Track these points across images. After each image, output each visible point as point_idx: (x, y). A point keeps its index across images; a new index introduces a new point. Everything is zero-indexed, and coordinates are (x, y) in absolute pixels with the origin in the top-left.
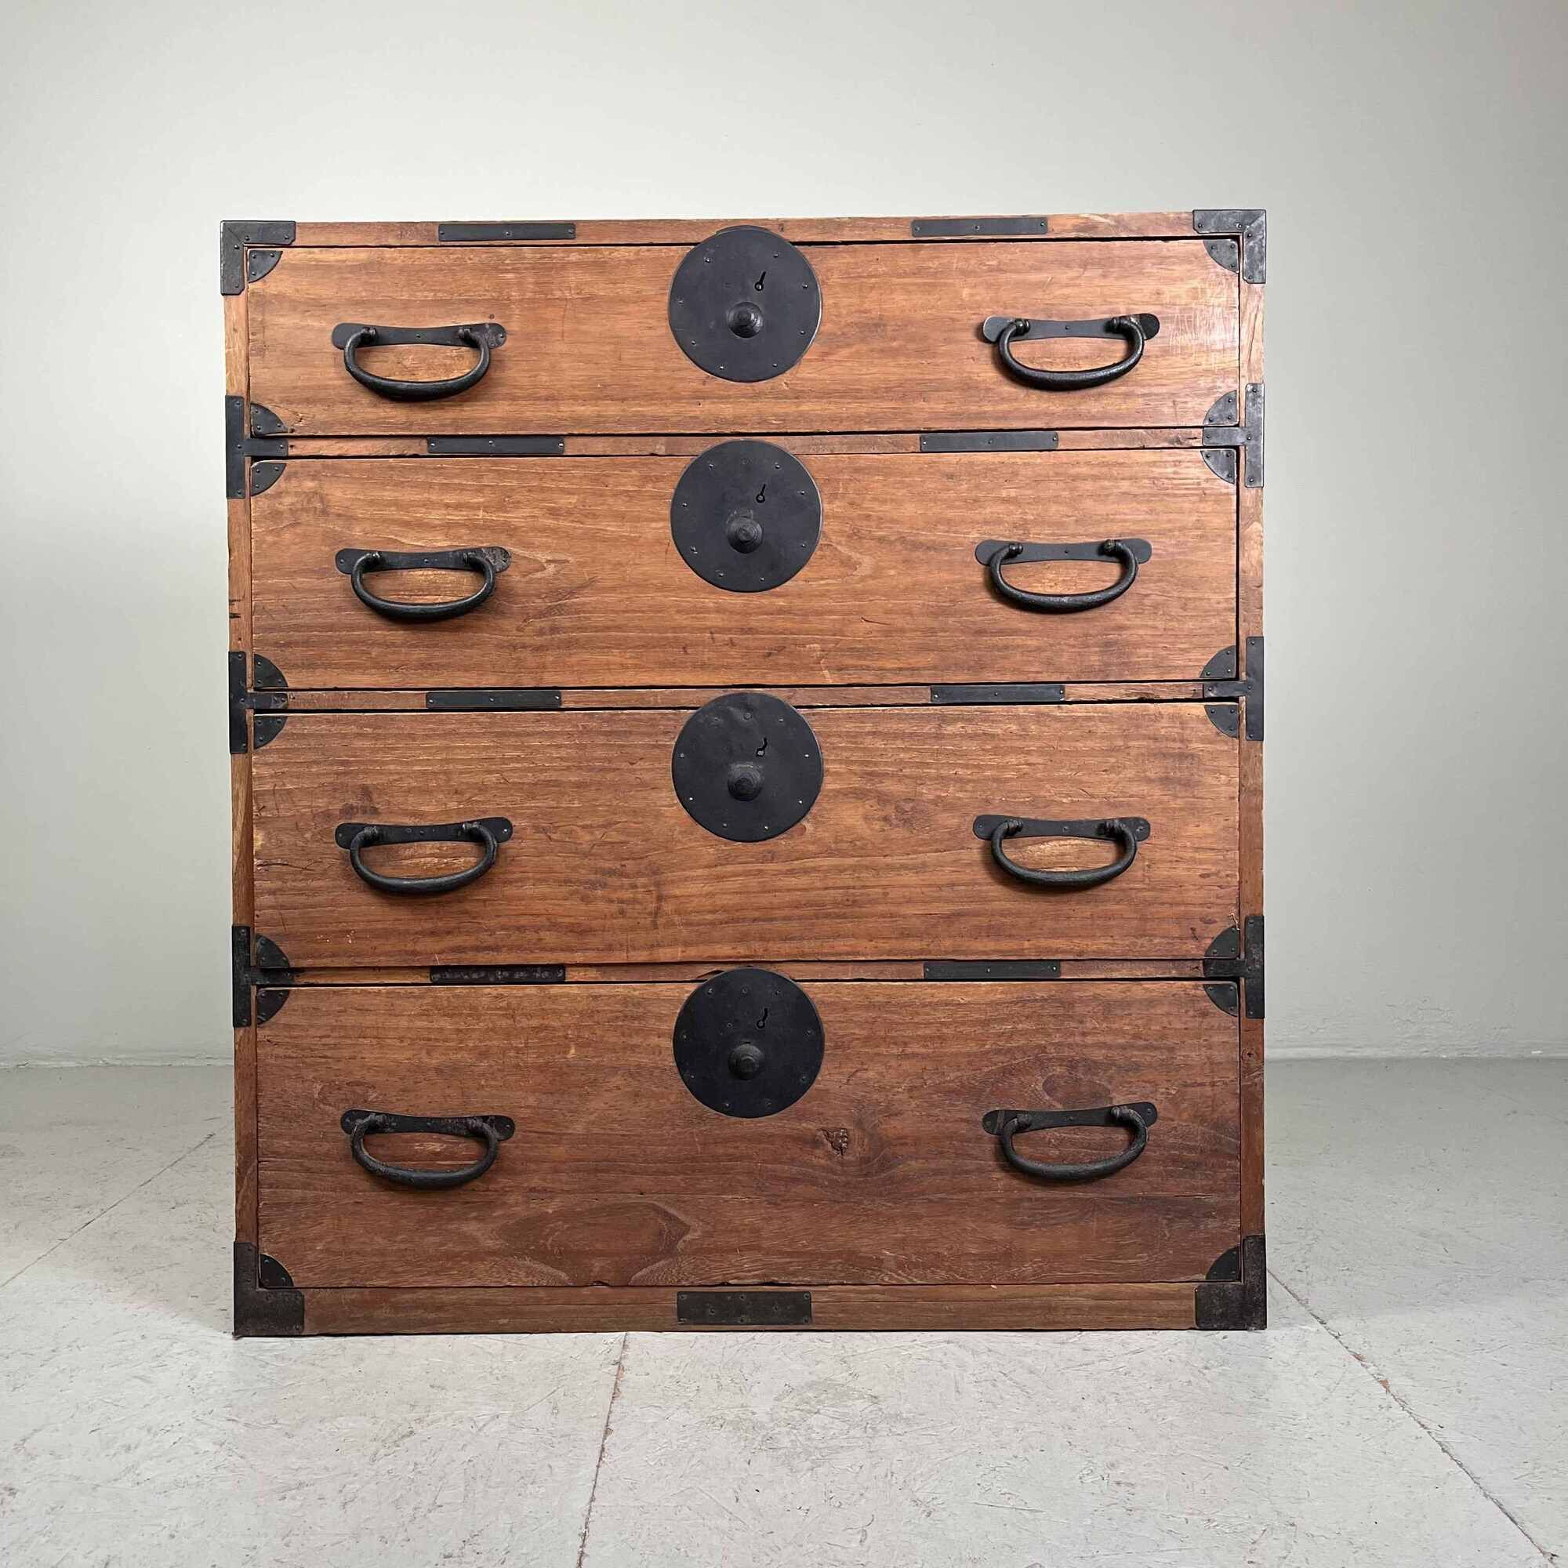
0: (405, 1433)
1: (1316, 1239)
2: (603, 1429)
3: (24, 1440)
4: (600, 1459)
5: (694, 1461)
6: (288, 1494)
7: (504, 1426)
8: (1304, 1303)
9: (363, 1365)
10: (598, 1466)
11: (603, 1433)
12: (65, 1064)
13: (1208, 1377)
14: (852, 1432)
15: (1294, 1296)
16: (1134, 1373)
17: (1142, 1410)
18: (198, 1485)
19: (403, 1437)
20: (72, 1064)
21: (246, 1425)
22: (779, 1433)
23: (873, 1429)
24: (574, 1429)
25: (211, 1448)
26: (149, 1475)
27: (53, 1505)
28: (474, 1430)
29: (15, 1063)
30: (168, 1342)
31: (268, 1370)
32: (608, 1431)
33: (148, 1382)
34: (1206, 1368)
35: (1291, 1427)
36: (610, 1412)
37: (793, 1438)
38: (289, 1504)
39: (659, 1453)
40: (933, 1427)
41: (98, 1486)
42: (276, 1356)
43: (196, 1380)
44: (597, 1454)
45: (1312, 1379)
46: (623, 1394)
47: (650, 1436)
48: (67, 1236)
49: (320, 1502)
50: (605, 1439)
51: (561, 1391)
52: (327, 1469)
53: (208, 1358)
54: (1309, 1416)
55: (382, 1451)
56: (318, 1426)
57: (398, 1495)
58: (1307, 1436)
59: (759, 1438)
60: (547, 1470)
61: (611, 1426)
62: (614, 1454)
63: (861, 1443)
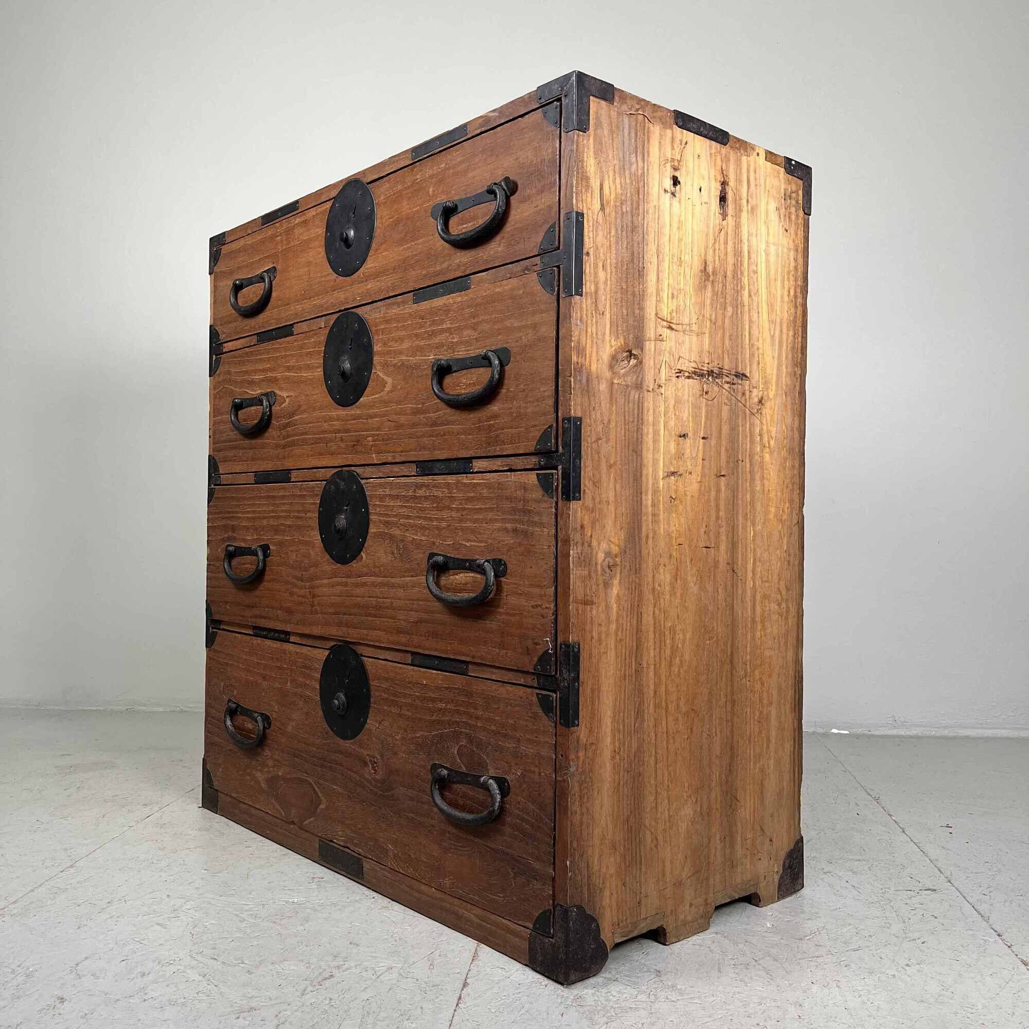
0: (327, 976)
1: (999, 871)
2: (462, 983)
3: (77, 964)
4: (457, 1005)
5: (523, 1011)
6: (242, 1015)
7: (395, 975)
8: (986, 919)
9: (307, 925)
10: (455, 1011)
11: (461, 986)
12: (155, 709)
13: (909, 973)
14: (639, 997)
15: (979, 913)
16: (853, 966)
17: (856, 994)
18: (183, 1004)
19: (326, 979)
20: (161, 709)
21: (223, 963)
22: (587, 994)
23: (655, 995)
24: (442, 981)
25: (197, 978)
26: (155, 994)
27: (87, 1012)
28: (373, 978)
29: (125, 708)
30: (183, 900)
31: (244, 925)
32: (465, 985)
33: (165, 928)
34: (908, 965)
35: (970, 1015)
36: (469, 970)
37: (597, 999)
38: (241, 1022)
39: (499, 1003)
40: (699, 998)
41: (118, 1000)
42: (251, 915)
43: (196, 929)
44: (456, 1001)
45: (988, 978)
46: (480, 958)
47: (495, 990)
48: (134, 824)
49: (262, 1022)
50: (462, 990)
51: (438, 953)
52: (270, 999)
53: (207, 913)
54: (984, 1007)
55: (310, 988)
56: (271, 967)
57: (315, 1021)
58: (981, 1022)
59: (572, 997)
60: (419, 1010)
61: (468, 981)
62: (468, 1002)
63: (644, 1005)
